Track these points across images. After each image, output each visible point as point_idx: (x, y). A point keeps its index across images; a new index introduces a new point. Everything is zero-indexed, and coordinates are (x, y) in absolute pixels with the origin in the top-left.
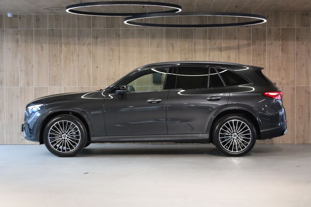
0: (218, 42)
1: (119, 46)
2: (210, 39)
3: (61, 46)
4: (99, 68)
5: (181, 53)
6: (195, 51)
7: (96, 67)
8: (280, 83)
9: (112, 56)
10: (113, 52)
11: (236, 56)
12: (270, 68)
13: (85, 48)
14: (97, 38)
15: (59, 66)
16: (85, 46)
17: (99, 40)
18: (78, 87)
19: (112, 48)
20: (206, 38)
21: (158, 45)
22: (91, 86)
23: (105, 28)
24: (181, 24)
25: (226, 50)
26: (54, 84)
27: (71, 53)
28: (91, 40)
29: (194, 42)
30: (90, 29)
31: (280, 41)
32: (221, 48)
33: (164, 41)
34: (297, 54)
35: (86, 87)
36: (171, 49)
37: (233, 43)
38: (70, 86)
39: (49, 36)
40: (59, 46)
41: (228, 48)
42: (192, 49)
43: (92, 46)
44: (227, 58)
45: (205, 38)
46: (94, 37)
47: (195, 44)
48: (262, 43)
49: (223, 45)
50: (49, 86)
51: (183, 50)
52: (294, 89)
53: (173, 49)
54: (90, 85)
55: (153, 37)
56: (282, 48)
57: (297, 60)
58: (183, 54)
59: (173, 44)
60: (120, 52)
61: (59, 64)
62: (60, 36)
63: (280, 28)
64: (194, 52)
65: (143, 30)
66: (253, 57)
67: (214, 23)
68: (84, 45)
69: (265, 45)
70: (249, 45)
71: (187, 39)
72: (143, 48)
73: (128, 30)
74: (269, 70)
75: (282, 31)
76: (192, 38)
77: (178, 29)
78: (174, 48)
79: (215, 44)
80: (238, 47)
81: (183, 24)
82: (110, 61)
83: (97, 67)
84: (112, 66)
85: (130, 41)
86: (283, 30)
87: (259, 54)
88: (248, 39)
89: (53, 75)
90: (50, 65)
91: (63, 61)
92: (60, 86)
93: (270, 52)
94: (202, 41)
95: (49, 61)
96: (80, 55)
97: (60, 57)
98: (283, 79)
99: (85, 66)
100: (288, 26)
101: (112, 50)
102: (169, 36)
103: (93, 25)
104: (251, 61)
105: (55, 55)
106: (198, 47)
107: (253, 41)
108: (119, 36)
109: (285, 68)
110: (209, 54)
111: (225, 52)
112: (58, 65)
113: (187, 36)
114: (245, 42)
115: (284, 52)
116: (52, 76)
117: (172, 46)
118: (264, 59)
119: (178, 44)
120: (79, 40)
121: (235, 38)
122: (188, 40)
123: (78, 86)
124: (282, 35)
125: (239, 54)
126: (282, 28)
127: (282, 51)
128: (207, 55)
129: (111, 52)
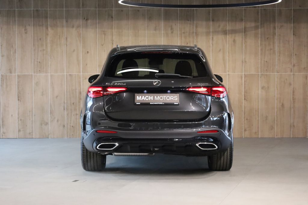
0: (222, 24)
1: (112, 28)
2: (213, 20)
3: (47, 28)
4: (89, 54)
5: (181, 37)
6: (197, 34)
7: (86, 52)
9: (104, 40)
10: (105, 35)
11: (243, 40)
12: (280, 54)
13: (74, 31)
14: (87, 20)
15: (45, 51)
16: (74, 29)
17: (89, 21)
18: (66, 75)
19: (103, 31)
20: (209, 20)
21: (156, 27)
22: (80, 73)
23: (96, 8)
24: (181, 4)
25: (232, 34)
26: (40, 71)
27: (59, 36)
28: (80, 22)
29: (196, 24)
30: (80, 10)
31: (291, 23)
32: (226, 31)
33: (162, 23)
36: (170, 32)
37: (240, 26)
38: (57, 73)
39: (34, 17)
40: (44, 28)
41: (234, 32)
42: (193, 33)
44: (233, 42)
45: (208, 20)
46: (84, 18)
47: (196, 27)
48: (272, 25)
50: (34, 73)
51: (184, 33)
53: (172, 33)
54: (79, 72)
55: (150, 18)
58: (183, 38)
59: (172, 26)
60: (113, 36)
61: (45, 48)
62: (46, 17)
63: (291, 9)
65: (138, 11)
68: (73, 27)
69: (274, 28)
70: (256, 28)
71: (188, 20)
72: (138, 31)
73: (122, 11)
74: (279, 56)
75: (293, 13)
76: (194, 20)
77: (177, 10)
79: (219, 26)
80: (244, 30)
81: (184, 4)
82: (102, 45)
83: (88, 52)
84: (105, 51)
85: (124, 23)
86: (294, 11)
87: (267, 38)
88: (256, 21)
89: (39, 61)
90: (34, 50)
91: (49, 45)
92: (46, 73)
94: (204, 23)
95: (34, 45)
96: (68, 39)
97: (46, 41)
98: (294, 66)
99: (74, 51)
100: (300, 6)
101: (104, 33)
102: (167, 17)
103: (83, 5)
104: (259, 46)
105: (40, 39)
106: (200, 30)
107: (261, 24)
108: (112, 17)
110: (213, 38)
111: (230, 35)
113: (188, 18)
114: (253, 24)
115: (296, 36)
116: (37, 62)
117: (171, 29)
118: (274, 43)
119: (178, 26)
120: (67, 21)
121: (242, 20)
122: (189, 22)
123: (66, 73)
124: (293, 17)
126: (293, 9)
127: (294, 34)
129: (103, 36)
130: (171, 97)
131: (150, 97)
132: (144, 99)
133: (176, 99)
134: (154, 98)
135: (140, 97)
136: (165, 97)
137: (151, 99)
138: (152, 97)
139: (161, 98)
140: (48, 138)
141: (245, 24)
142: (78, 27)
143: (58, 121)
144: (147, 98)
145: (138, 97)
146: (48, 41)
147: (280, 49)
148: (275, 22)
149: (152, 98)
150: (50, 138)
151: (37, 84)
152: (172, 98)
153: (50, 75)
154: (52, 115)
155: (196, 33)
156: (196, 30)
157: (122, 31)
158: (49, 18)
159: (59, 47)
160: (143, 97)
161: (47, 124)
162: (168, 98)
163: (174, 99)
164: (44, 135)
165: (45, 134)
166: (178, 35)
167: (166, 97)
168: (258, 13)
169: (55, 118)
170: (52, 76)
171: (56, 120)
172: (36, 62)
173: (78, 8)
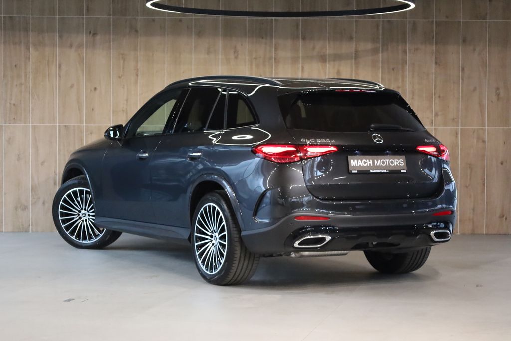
0: (319, 45)
1: (136, 49)
2: (304, 39)
3: (28, 49)
4: (98, 91)
5: (251, 65)
6: (277, 61)
7: (93, 89)
8: (432, 123)
9: (123, 69)
10: (124, 61)
11: (352, 72)
12: (413, 95)
13: (72, 54)
14: (95, 34)
15: (23, 86)
16: (73, 50)
17: (98, 38)
19: (122, 55)
20: (298, 37)
22: (83, 124)
23: (110, 15)
24: (251, 11)
25: (334, 61)
26: (14, 119)
27: (47, 62)
28: (84, 38)
29: (276, 45)
30: (83, 19)
31: (433, 45)
32: (325, 56)
33: (220, 43)
34: (463, 69)
35: (74, 126)
36: (232, 56)
37: (347, 48)
38: (43, 124)
39: (5, 30)
40: (23, 48)
41: (337, 58)
42: (271, 59)
43: (86, 50)
45: (295, 37)
46: (90, 33)
47: (276, 49)
48: (400, 48)
49: (329, 51)
50: (5, 123)
51: (255, 58)
52: (457, 134)
53: (236, 58)
54: (81, 122)
55: (200, 34)
56: (436, 59)
57: (463, 80)
58: (254, 67)
59: (235, 47)
60: (137, 62)
61: (23, 81)
62: (26, 30)
63: (432, 22)
64: (275, 62)
65: (180, 21)
66: (382, 73)
67: (312, 10)
68: (71, 46)
69: (405, 52)
70: (375, 51)
71: (263, 38)
73: (154, 21)
74: (413, 98)
75: (436, 27)
77: (245, 20)
78: (237, 55)
79: (314, 48)
80: (355, 54)
81: (255, 10)
82: (120, 77)
84: (123, 88)
85: (156, 41)
86: (438, 24)
87: (393, 69)
88: (374, 40)
89: (13, 102)
90: (6, 85)
91: (31, 76)
92: (25, 123)
93: (413, 64)
94: (289, 43)
95: (5, 76)
96: (63, 67)
97: (26, 69)
98: (436, 115)
99: (72, 86)
100: (447, 17)
101: (122, 58)
102: (229, 32)
103: (88, 10)
105: (16, 66)
106: (282, 54)
107: (383, 45)
108: (137, 31)
109: (441, 95)
110: (303, 68)
111: (332, 63)
112: (21, 84)
113: (262, 34)
114: (369, 46)
115: (439, 65)
116: (10, 104)
117: (234, 52)
118: (403, 77)
119: (245, 47)
120: (61, 37)
121: (351, 39)
122: (264, 41)
123: (59, 123)
124: (436, 34)
125: (357, 68)
126: (436, 22)
127: (436, 63)
128: (298, 69)
129: (122, 62)
130: (395, 160)
131: (368, 160)
132: (361, 164)
133: (402, 164)
134: (373, 163)
135: (356, 161)
136: (387, 160)
137: (370, 164)
138: (371, 160)
139: (383, 163)
140: (27, 231)
141: (356, 45)
142: (80, 46)
143: (44, 203)
144: (365, 163)
145: (352, 161)
146: (30, 69)
147: (413, 87)
148: (405, 43)
149: (371, 162)
150: (30, 232)
151: (10, 141)
152: (398, 163)
153: (32, 126)
154: (34, 193)
155: (275, 59)
156: (275, 53)
157: (153, 55)
158: (32, 31)
159: (48, 80)
160: (359, 161)
161: (25, 208)
162: (392, 163)
163: (399, 163)
164: (21, 226)
165: (23, 225)
166: (245, 62)
167: (389, 161)
168: (378, 26)
169: (39, 198)
170: (34, 128)
171: (41, 202)
172: (8, 105)
173: (80, 16)
